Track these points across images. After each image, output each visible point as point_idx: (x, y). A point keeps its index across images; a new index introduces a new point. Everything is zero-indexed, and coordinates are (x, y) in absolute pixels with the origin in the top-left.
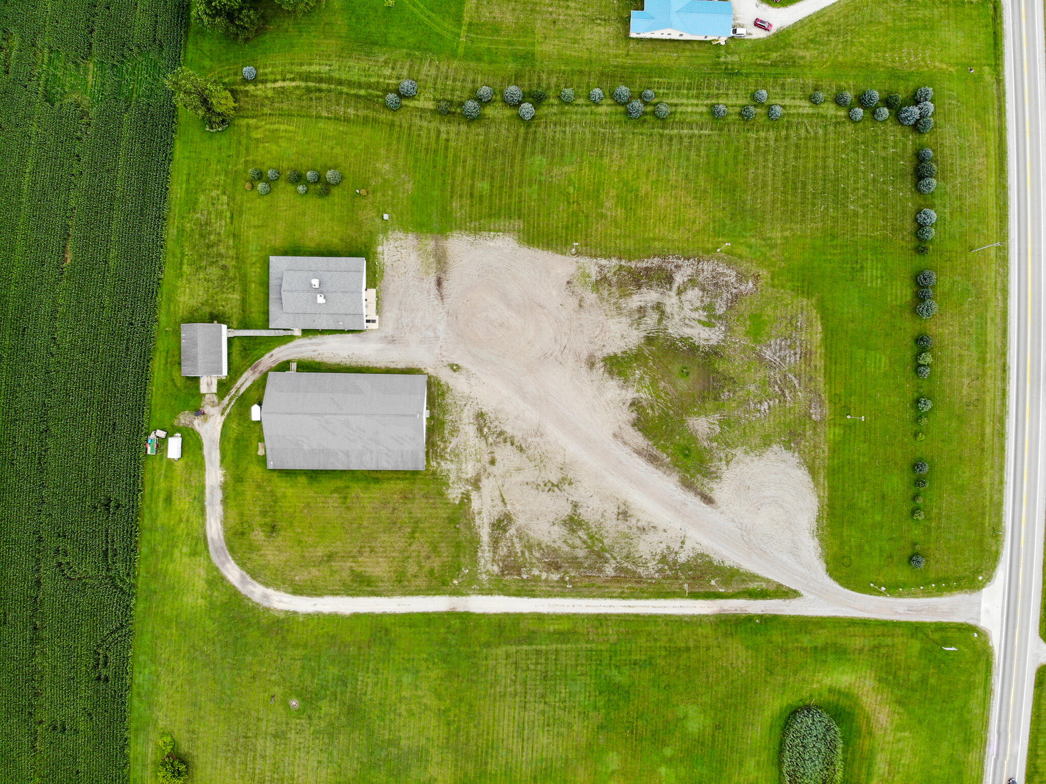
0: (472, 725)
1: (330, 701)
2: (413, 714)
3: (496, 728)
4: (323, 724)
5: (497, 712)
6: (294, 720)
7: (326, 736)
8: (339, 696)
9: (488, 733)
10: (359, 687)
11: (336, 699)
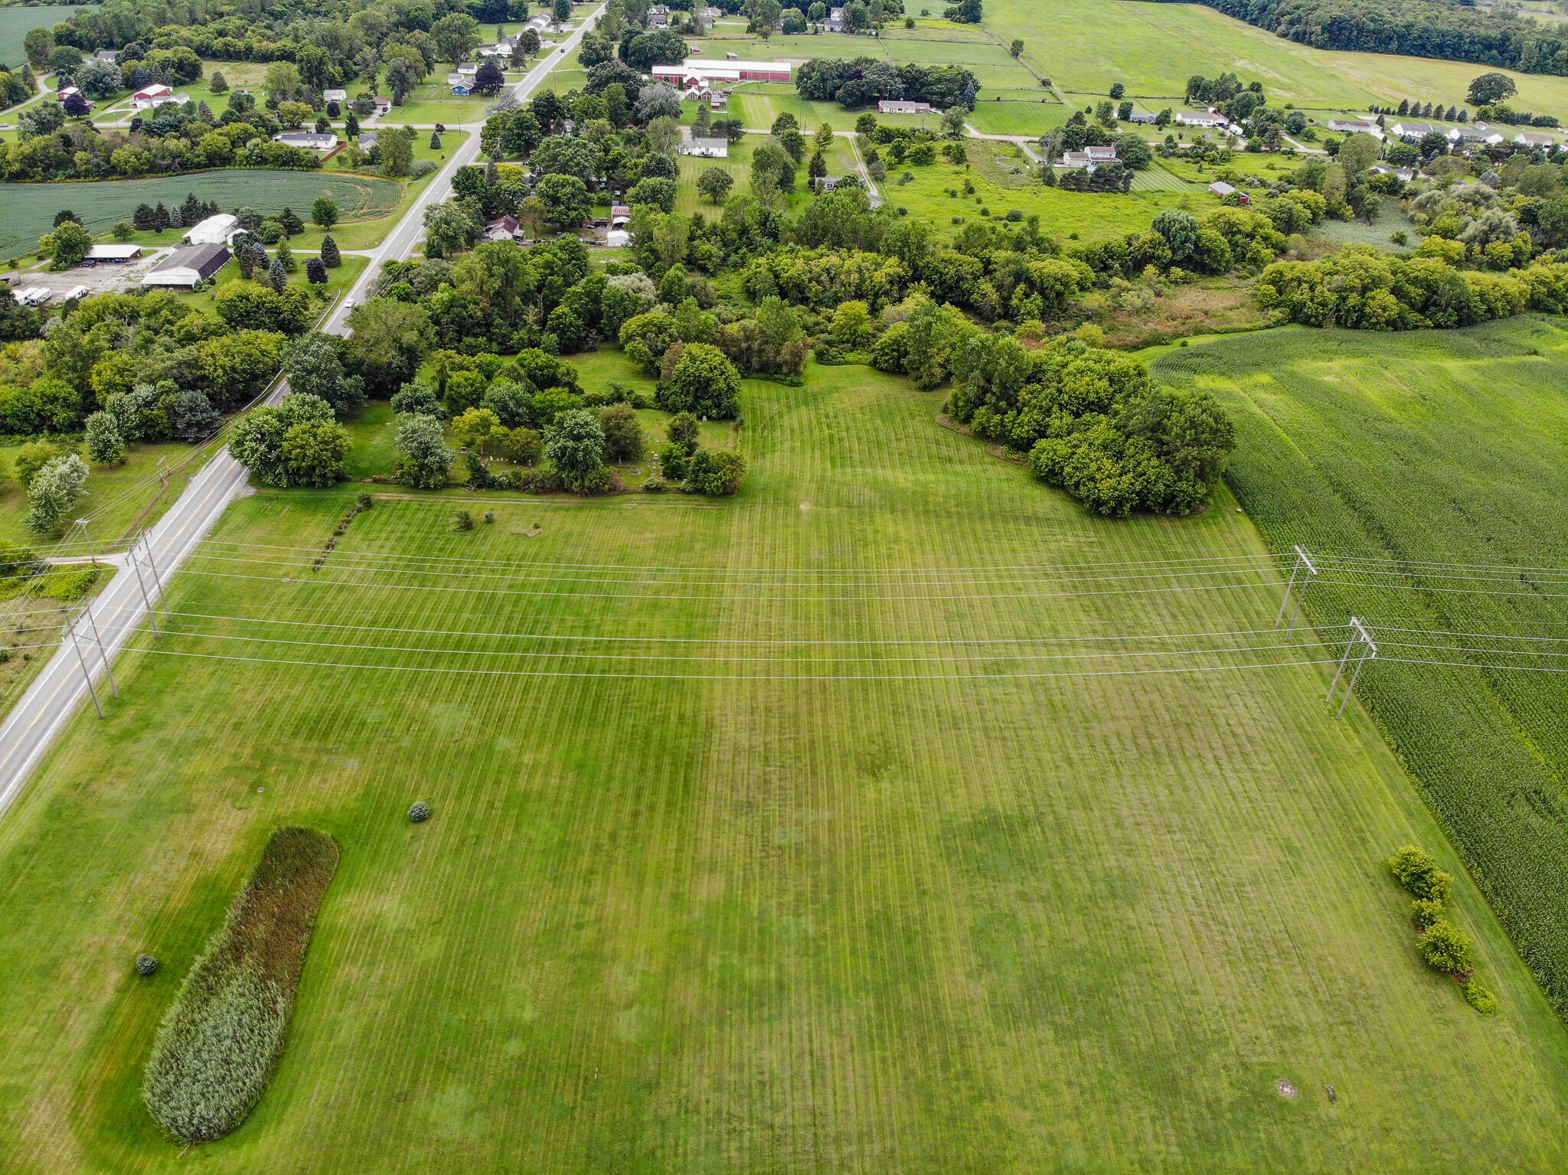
6: (1273, 1060)
7: (1201, 1037)
8: (1205, 1111)
9: (884, 1061)
10: (1170, 1131)
11: (1209, 1105)
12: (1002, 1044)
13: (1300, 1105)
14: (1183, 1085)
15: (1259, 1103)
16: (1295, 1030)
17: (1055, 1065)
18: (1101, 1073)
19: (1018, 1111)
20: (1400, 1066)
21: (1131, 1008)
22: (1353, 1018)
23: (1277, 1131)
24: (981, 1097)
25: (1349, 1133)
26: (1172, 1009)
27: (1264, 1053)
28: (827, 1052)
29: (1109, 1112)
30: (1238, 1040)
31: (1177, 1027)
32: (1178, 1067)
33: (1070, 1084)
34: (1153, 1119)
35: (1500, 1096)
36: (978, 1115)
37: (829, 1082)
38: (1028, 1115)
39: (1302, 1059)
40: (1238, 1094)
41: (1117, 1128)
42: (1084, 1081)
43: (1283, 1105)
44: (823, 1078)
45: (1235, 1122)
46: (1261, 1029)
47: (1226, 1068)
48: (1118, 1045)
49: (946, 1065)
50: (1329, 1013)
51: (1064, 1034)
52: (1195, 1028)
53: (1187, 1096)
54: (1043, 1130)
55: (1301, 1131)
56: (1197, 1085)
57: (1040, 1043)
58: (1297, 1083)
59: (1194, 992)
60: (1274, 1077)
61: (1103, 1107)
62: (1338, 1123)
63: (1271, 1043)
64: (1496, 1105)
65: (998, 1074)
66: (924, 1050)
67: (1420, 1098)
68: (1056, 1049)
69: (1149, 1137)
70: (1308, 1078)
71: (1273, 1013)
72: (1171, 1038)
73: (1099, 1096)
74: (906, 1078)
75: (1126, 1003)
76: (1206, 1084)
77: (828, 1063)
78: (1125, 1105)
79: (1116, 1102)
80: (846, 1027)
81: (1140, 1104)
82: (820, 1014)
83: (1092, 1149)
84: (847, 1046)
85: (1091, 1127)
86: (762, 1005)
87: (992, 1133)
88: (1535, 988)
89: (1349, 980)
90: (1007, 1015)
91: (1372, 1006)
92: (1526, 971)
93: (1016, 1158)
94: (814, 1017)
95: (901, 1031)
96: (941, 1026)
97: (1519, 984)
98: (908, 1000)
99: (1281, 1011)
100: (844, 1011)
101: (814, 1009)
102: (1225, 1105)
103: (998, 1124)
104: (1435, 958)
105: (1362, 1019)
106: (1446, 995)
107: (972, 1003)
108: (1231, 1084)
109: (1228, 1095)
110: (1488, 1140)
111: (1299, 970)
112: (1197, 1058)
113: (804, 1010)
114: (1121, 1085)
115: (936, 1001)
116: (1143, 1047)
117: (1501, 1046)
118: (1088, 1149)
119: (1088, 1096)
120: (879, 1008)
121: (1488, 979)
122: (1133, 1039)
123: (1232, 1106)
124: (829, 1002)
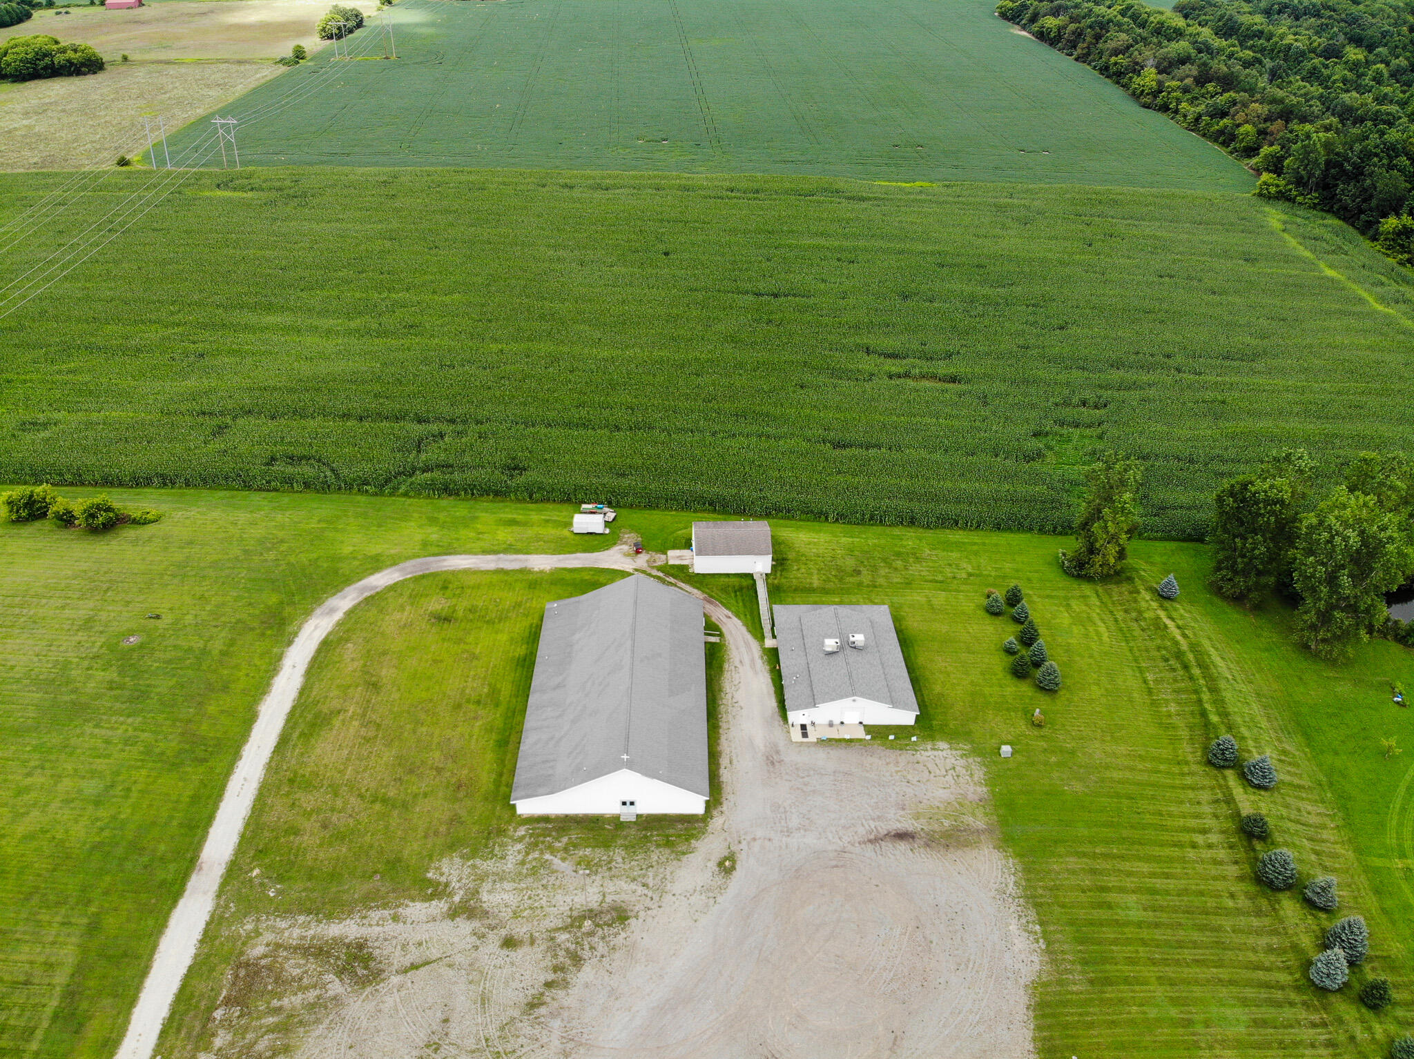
1: (111, 682)
2: (18, 794)
4: (74, 673)
6: (104, 640)
7: (53, 676)
8: (114, 693)
10: (113, 718)
11: (111, 689)
13: (149, 636)
14: (83, 699)
15: (130, 659)
16: (89, 620)
17: (5, 781)
19: (27, 820)
20: (161, 575)
22: (105, 586)
23: (159, 655)
26: (15, 687)
27: (94, 643)
29: (71, 754)
30: (72, 654)
31: (33, 688)
32: (67, 698)
33: (29, 775)
34: (97, 726)
35: (222, 535)
36: (10, 851)
38: (34, 813)
39: (115, 624)
40: (114, 668)
41: (88, 753)
42: (33, 764)
43: (141, 646)
45: (135, 678)
46: (73, 638)
47: (88, 669)
48: (20, 732)
50: (92, 596)
52: (42, 677)
53: (93, 699)
54: (54, 805)
55: (168, 642)
56: (87, 691)
58: (131, 632)
59: (12, 668)
60: (117, 644)
61: (63, 758)
62: (177, 621)
63: (89, 636)
64: (226, 539)
67: (191, 573)
69: (110, 733)
70: (132, 625)
71: (66, 627)
72: (39, 695)
73: (53, 757)
76: (92, 685)
78: (73, 742)
79: (65, 747)
81: (78, 731)
83: (93, 774)
85: (76, 770)
87: (33, 845)
88: (163, 490)
89: (75, 577)
91: (105, 573)
92: (146, 490)
93: (67, 832)
97: (153, 497)
99: (70, 622)
102: (117, 679)
103: (28, 838)
104: (100, 520)
106: (129, 533)
108: (104, 670)
109: (112, 674)
111: (44, 601)
112: (67, 683)
114: (55, 739)
116: (31, 715)
123: (121, 675)
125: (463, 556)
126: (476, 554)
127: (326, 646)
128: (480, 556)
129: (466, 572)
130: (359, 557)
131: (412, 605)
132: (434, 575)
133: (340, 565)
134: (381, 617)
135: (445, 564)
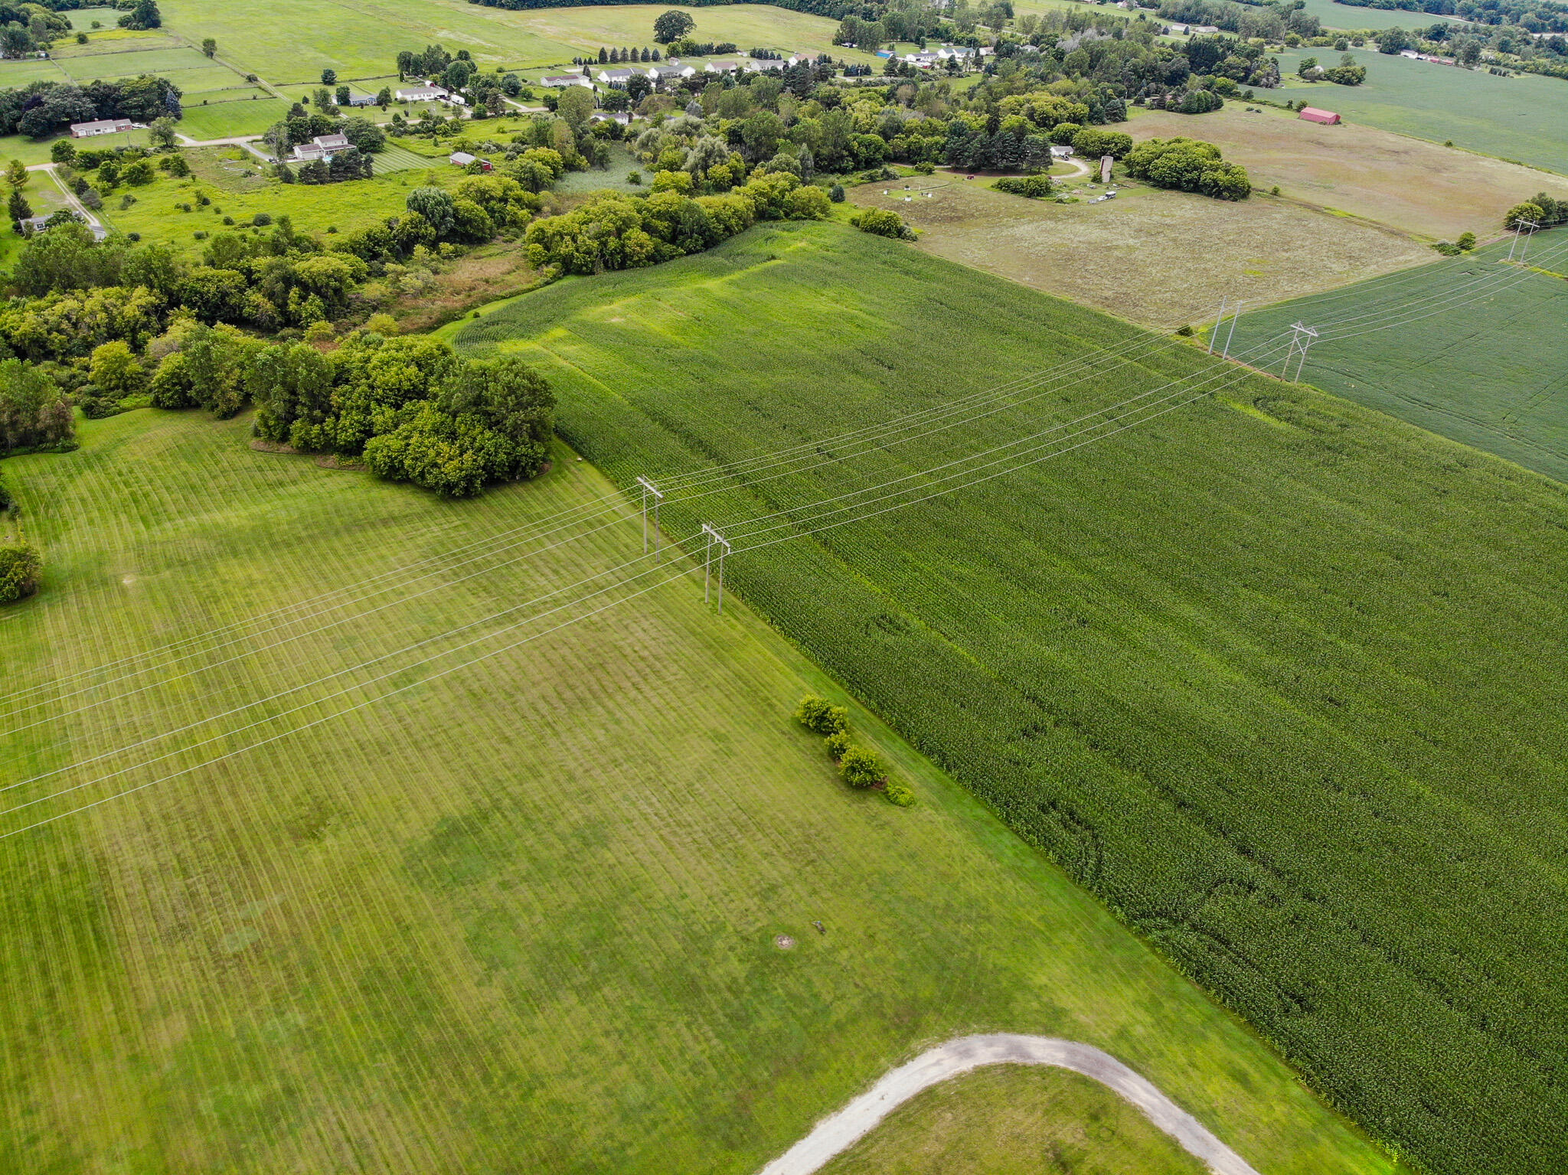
0: (465, 1101)
1: (735, 980)
2: (585, 1049)
3: (416, 1126)
4: (719, 944)
5: (430, 1153)
6: (765, 922)
7: (703, 933)
8: (727, 995)
9: (425, 1107)
10: (706, 1028)
11: (729, 989)
12: (534, 1031)
13: (800, 949)
14: (703, 983)
15: (767, 965)
16: (773, 888)
17: (589, 1024)
18: (630, 1009)
19: (570, 1084)
20: (863, 878)
21: (636, 938)
22: (813, 855)
23: (790, 981)
24: (532, 1090)
25: (845, 953)
26: (670, 921)
27: (757, 920)
28: (365, 1130)
29: (650, 1040)
30: (733, 919)
31: (680, 935)
32: (694, 969)
33: (607, 1034)
34: (688, 1025)
35: (943, 868)
36: (535, 1107)
37: (377, 1156)
38: (580, 1082)
39: (787, 910)
40: (748, 965)
41: (661, 1051)
42: (619, 1024)
43: (787, 957)
44: (370, 1156)
45: (755, 993)
46: (747, 900)
47: (731, 949)
48: (636, 978)
49: (487, 1079)
50: (795, 860)
51: (584, 992)
52: (696, 928)
53: (709, 990)
54: (598, 1088)
55: (808, 971)
56: (713, 975)
57: (568, 1011)
58: (790, 932)
59: (684, 897)
60: (772, 937)
61: (642, 1039)
62: (833, 950)
63: (759, 908)
64: (944, 876)
65: (540, 1061)
66: (462, 1076)
67: (886, 897)
68: (585, 1009)
69: (691, 1043)
70: (797, 922)
71: (752, 882)
72: (679, 947)
73: (636, 1030)
74: (453, 1112)
75: (630, 936)
76: (721, 971)
77: (369, 1139)
78: (661, 1026)
79: (652, 1028)
80: (374, 1096)
81: (673, 1018)
82: (342, 1098)
83: (646, 1080)
84: (383, 1113)
85: (639, 1062)
86: (277, 1120)
87: (553, 1117)
88: (936, 770)
89: (800, 826)
90: (527, 1001)
91: (824, 839)
92: (924, 760)
93: (583, 1127)
94: (338, 1104)
95: (431, 1071)
96: (470, 1046)
97: (924, 772)
98: (427, 1036)
99: (758, 877)
100: (368, 1082)
101: (335, 1095)
102: (741, 981)
103: (556, 1106)
104: (856, 778)
105: (820, 852)
106: (874, 805)
107: (492, 1008)
108: (740, 960)
109: (740, 970)
110: (948, 906)
111: (760, 835)
112: (706, 953)
113: (324, 1102)
114: (651, 1009)
115: (456, 1024)
116: (658, 967)
117: (929, 827)
118: (643, 1083)
119: (626, 1036)
120: (401, 1060)
121: (899, 778)
122: (647, 965)
123: (748, 979)
124: (347, 1081)
125: (1149, 1086)
126: (1165, 1093)
127: (928, 1098)
128: (1167, 1101)
129: (1136, 1112)
130: (1045, 999)
131: (1046, 1112)
132: (1099, 1088)
133: (1018, 995)
134: (1004, 1102)
135: (1122, 1081)
